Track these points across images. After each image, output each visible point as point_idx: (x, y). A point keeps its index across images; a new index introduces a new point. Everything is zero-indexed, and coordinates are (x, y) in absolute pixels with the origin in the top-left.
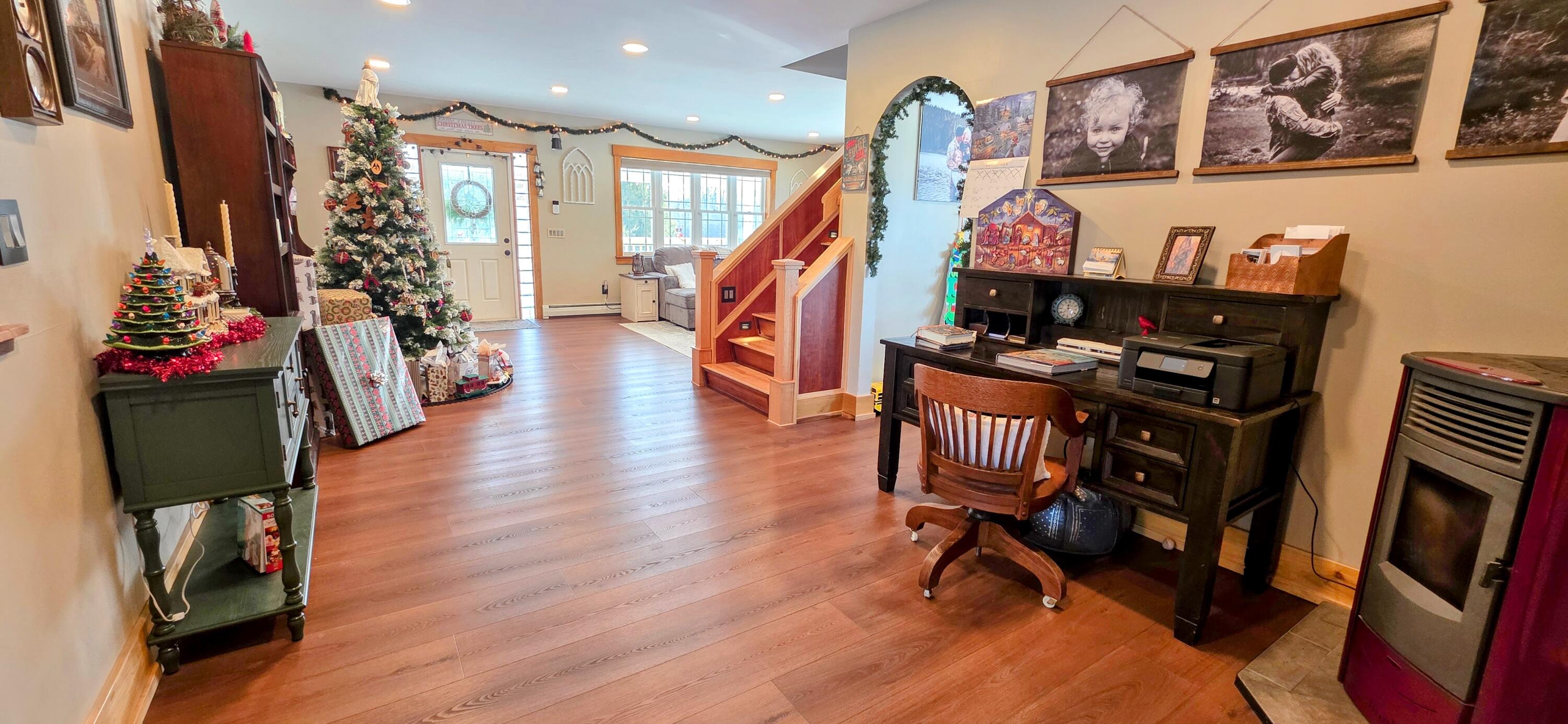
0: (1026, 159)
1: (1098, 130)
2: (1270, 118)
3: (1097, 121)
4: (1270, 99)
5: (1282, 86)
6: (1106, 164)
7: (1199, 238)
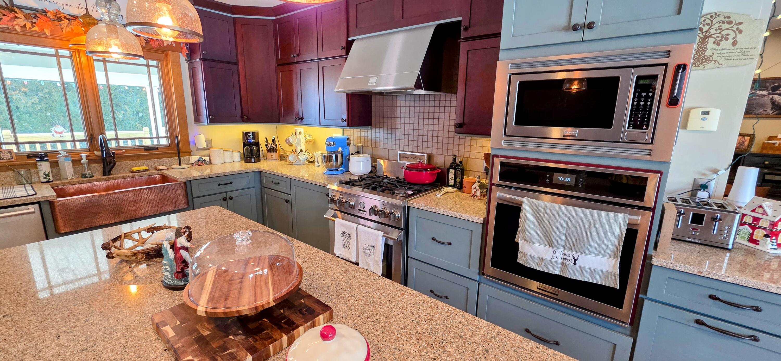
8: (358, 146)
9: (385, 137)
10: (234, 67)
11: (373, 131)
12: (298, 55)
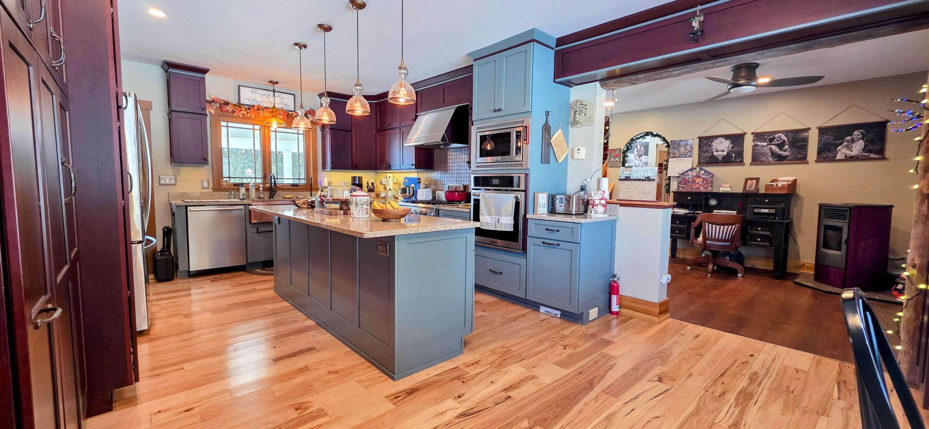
0: (692, 158)
1: (717, 151)
2: (770, 151)
3: (717, 149)
4: (769, 146)
5: (772, 143)
6: (721, 161)
7: (756, 181)
8: (426, 184)
9: (442, 176)
10: (349, 133)
11: (435, 173)
12: (389, 125)
